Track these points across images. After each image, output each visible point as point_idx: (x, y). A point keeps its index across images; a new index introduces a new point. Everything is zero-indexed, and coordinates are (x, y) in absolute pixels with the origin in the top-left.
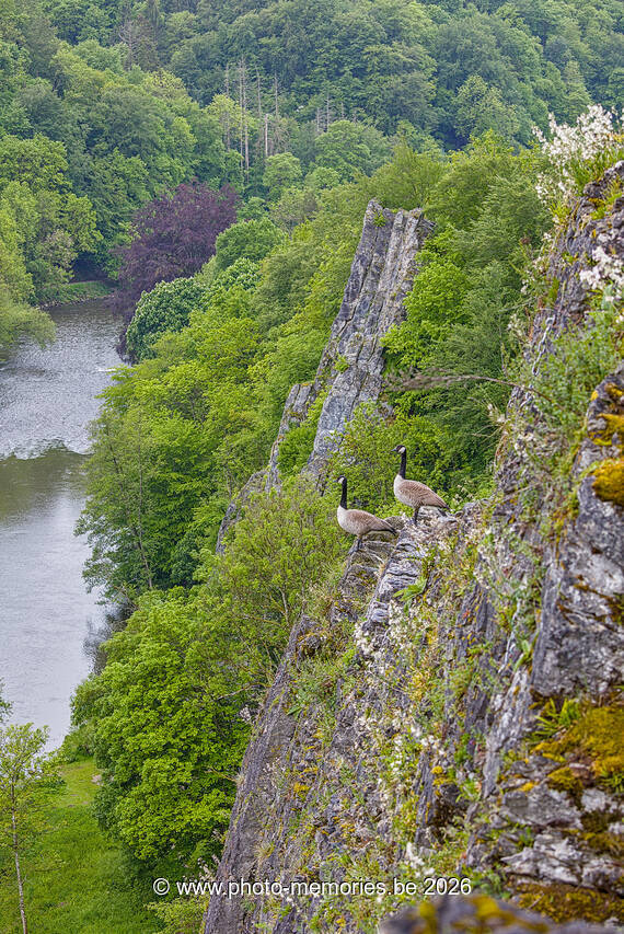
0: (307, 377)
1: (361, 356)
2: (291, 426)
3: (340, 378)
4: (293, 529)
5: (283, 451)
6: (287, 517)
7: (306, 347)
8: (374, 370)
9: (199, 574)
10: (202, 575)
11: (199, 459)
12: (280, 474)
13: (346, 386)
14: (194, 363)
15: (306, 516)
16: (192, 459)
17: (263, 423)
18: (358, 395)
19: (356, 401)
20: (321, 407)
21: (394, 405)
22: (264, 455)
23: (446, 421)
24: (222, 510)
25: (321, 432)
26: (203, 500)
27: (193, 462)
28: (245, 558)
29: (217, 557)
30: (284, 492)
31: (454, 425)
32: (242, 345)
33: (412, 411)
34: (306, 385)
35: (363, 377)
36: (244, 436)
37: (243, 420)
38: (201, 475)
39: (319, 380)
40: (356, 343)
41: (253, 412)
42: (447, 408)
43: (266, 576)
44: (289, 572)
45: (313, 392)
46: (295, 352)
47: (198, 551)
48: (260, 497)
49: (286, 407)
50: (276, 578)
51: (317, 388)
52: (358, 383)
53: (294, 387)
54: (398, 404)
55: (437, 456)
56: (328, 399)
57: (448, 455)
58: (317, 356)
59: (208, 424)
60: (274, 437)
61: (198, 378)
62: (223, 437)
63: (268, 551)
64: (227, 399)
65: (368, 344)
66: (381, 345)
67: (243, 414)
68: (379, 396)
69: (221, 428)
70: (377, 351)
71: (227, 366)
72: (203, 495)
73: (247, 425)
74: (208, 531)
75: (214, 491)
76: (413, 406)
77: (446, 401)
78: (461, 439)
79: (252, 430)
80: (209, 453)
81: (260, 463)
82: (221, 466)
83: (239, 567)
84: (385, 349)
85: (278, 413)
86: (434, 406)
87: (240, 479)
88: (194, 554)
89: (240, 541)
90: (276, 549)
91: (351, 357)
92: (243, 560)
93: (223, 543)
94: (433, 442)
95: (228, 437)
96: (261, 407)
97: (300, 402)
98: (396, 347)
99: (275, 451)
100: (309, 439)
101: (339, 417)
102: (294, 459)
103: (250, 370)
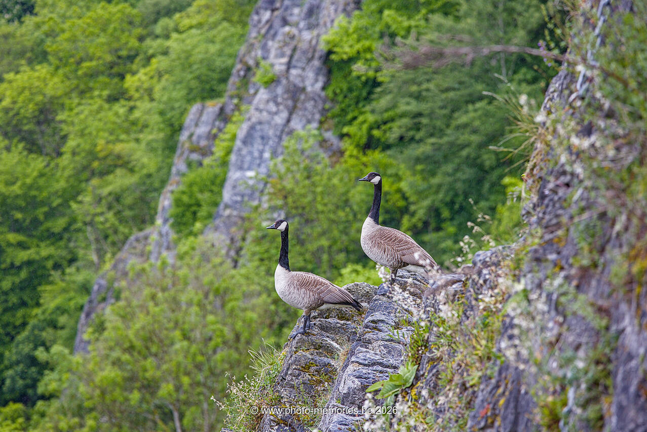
0: (213, 93)
1: (294, 62)
2: (189, 165)
3: (263, 94)
4: (193, 315)
5: (178, 203)
6: (183, 298)
7: (213, 49)
8: (313, 83)
9: (49, 382)
10: (53, 386)
11: (52, 214)
12: (173, 236)
13: (272, 107)
14: (42, 70)
15: (211, 297)
16: (40, 212)
17: (148, 162)
18: (289, 121)
19: (286, 130)
20: (234, 138)
21: (342, 136)
22: (149, 208)
23: (418, 160)
24: (85, 288)
25: (234, 175)
26: (56, 275)
27: (41, 217)
28: (119, 359)
29: (77, 358)
30: (179, 263)
31: (430, 164)
32: (115, 45)
33: (369, 144)
34: (212, 107)
35: (296, 93)
36: (119, 181)
37: (119, 157)
38: (54, 238)
39: (231, 97)
40: (286, 44)
41: (132, 145)
42: (420, 141)
43: (150, 387)
44: (186, 380)
45: (223, 116)
46: (197, 56)
47: (47, 349)
48: (143, 270)
49: (184, 137)
50: (166, 389)
51: (228, 109)
52: (290, 103)
53: (195, 108)
54: (347, 135)
55: (405, 211)
56: (245, 127)
57: (421, 210)
58: (230, 62)
59: (65, 160)
60: (164, 183)
61: (49, 91)
62: (87, 180)
63: (154, 349)
64: (94, 125)
65: (303, 46)
66: (323, 47)
67: (118, 148)
68: (321, 123)
69: (85, 168)
70: (317, 55)
71: (93, 75)
72: (57, 266)
73: (122, 163)
74: (63, 320)
75: (72, 261)
76: (370, 137)
77: (418, 129)
78: (440, 186)
79: (132, 171)
80: (65, 204)
81: (144, 218)
82: (85, 224)
83: (109, 373)
84: (330, 52)
85: (171, 147)
86: (401, 138)
87: (114, 244)
88: (41, 354)
89: (113, 334)
90: (166, 345)
91: (280, 64)
92: (117, 363)
93: (86, 337)
94: (399, 191)
95: (95, 182)
96: (146, 137)
97: (202, 130)
98: (346, 50)
99: (165, 202)
100: (217, 183)
101: (261, 152)
102: (195, 213)
103: (130, 82)
